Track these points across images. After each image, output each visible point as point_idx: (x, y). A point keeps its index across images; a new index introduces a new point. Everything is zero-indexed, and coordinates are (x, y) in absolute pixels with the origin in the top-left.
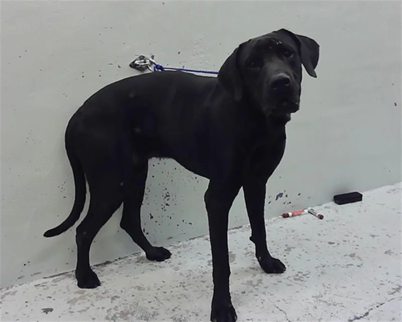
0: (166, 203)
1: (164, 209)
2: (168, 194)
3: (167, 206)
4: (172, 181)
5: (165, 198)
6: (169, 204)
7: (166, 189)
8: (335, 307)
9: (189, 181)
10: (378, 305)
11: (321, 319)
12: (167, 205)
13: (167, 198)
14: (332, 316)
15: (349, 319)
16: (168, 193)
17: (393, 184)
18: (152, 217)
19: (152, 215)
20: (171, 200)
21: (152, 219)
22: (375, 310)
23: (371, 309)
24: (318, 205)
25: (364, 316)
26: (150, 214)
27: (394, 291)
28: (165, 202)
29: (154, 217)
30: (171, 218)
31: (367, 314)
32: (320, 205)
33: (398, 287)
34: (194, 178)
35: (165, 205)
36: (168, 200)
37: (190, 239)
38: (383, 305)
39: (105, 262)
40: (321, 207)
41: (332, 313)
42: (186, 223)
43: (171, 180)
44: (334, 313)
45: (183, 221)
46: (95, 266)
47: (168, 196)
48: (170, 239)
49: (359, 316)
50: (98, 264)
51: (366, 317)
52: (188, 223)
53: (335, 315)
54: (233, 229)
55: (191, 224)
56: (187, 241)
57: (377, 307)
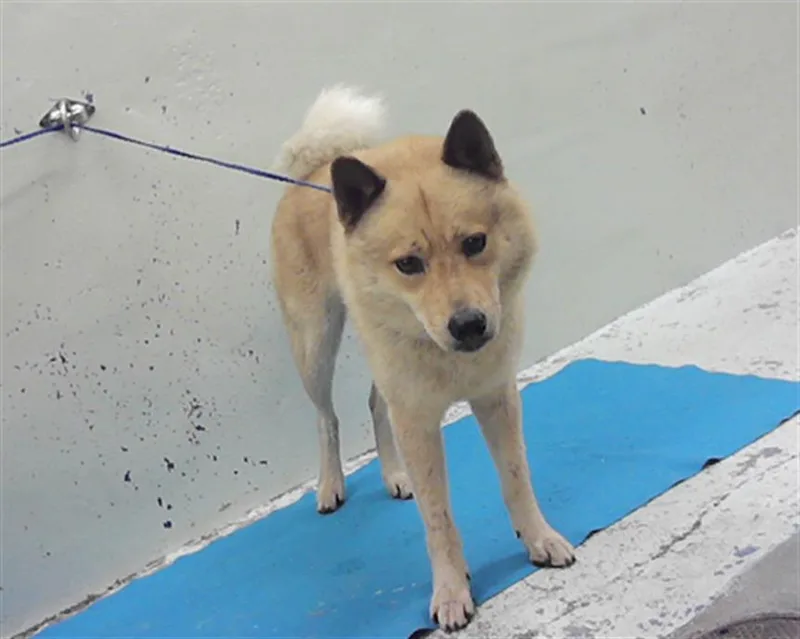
0: (197, 425)
1: (194, 440)
2: (195, 404)
3: (201, 432)
4: (197, 370)
5: (191, 414)
6: (203, 426)
7: (188, 392)
8: (625, 531)
9: (235, 362)
10: (715, 502)
11: (601, 562)
12: (199, 428)
13: (196, 412)
14: (622, 550)
15: (660, 544)
16: (195, 400)
17: (686, 284)
18: (171, 466)
19: (171, 461)
20: (205, 414)
21: (172, 470)
22: (714, 513)
23: (704, 513)
24: (537, 362)
25: (693, 529)
26: (166, 460)
27: (743, 467)
28: (192, 423)
29: (175, 466)
30: (215, 459)
31: (698, 524)
32: (544, 359)
33: (747, 459)
34: (248, 354)
35: (194, 430)
36: (199, 416)
37: (272, 500)
38: (728, 498)
39: (85, 598)
40: (546, 364)
41: (622, 545)
42: (254, 465)
43: (194, 369)
44: (628, 543)
45: (246, 460)
46: (62, 613)
47: (197, 407)
48: (227, 511)
49: (680, 534)
50: (68, 607)
51: (697, 531)
52: (257, 463)
53: (628, 548)
54: (365, 454)
55: (264, 462)
56: (266, 505)
57: (716, 505)
